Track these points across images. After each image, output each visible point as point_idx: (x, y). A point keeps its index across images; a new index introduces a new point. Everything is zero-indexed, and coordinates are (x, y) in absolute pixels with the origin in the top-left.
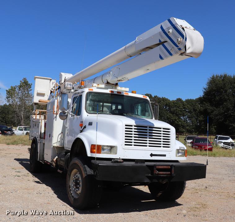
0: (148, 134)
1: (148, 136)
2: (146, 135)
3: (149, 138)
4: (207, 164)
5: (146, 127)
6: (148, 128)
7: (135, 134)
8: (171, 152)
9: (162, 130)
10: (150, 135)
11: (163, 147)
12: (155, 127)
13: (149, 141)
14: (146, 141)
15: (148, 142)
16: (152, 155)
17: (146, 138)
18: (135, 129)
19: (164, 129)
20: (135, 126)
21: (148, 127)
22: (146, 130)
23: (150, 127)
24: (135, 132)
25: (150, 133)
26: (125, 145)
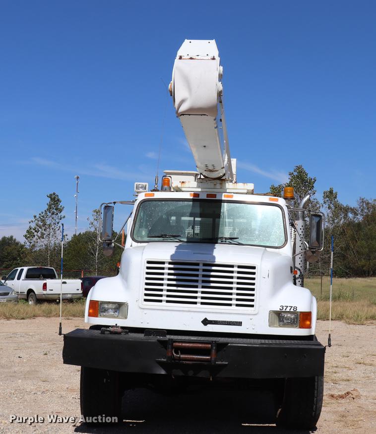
0: (200, 278)
1: (200, 282)
2: (197, 281)
3: (203, 287)
4: (330, 345)
5: (198, 264)
6: (201, 267)
7: (169, 280)
8: (256, 316)
9: (235, 269)
10: (203, 281)
11: (237, 305)
12: (216, 263)
13: (203, 292)
14: (196, 292)
15: (199, 295)
16: (206, 322)
17: (197, 287)
18: (170, 269)
19: (239, 267)
20: (170, 263)
21: (201, 265)
22: (198, 270)
23: (205, 265)
24: (169, 274)
25: (204, 276)
26: (146, 300)
